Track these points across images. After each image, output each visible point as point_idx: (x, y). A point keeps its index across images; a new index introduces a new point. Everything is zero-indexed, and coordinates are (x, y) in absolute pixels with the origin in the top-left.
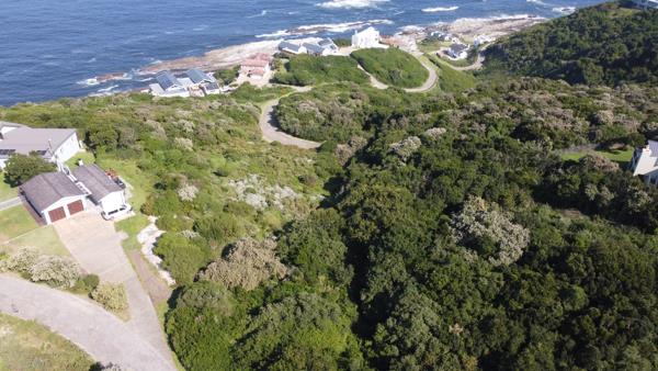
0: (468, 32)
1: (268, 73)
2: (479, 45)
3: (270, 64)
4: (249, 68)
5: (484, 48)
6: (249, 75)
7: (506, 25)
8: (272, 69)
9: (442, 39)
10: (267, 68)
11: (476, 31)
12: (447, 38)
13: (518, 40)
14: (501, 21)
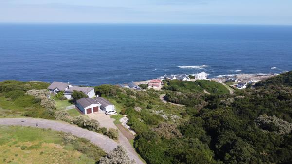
0: (245, 79)
1: (160, 86)
2: (251, 83)
3: (161, 83)
4: (153, 84)
5: (254, 84)
6: (152, 86)
7: (262, 77)
8: (162, 85)
9: (234, 81)
10: (160, 84)
11: (249, 79)
12: (236, 81)
13: (269, 80)
14: (260, 76)
